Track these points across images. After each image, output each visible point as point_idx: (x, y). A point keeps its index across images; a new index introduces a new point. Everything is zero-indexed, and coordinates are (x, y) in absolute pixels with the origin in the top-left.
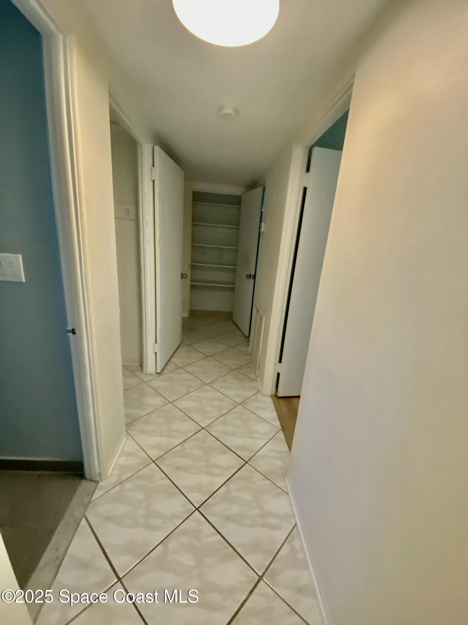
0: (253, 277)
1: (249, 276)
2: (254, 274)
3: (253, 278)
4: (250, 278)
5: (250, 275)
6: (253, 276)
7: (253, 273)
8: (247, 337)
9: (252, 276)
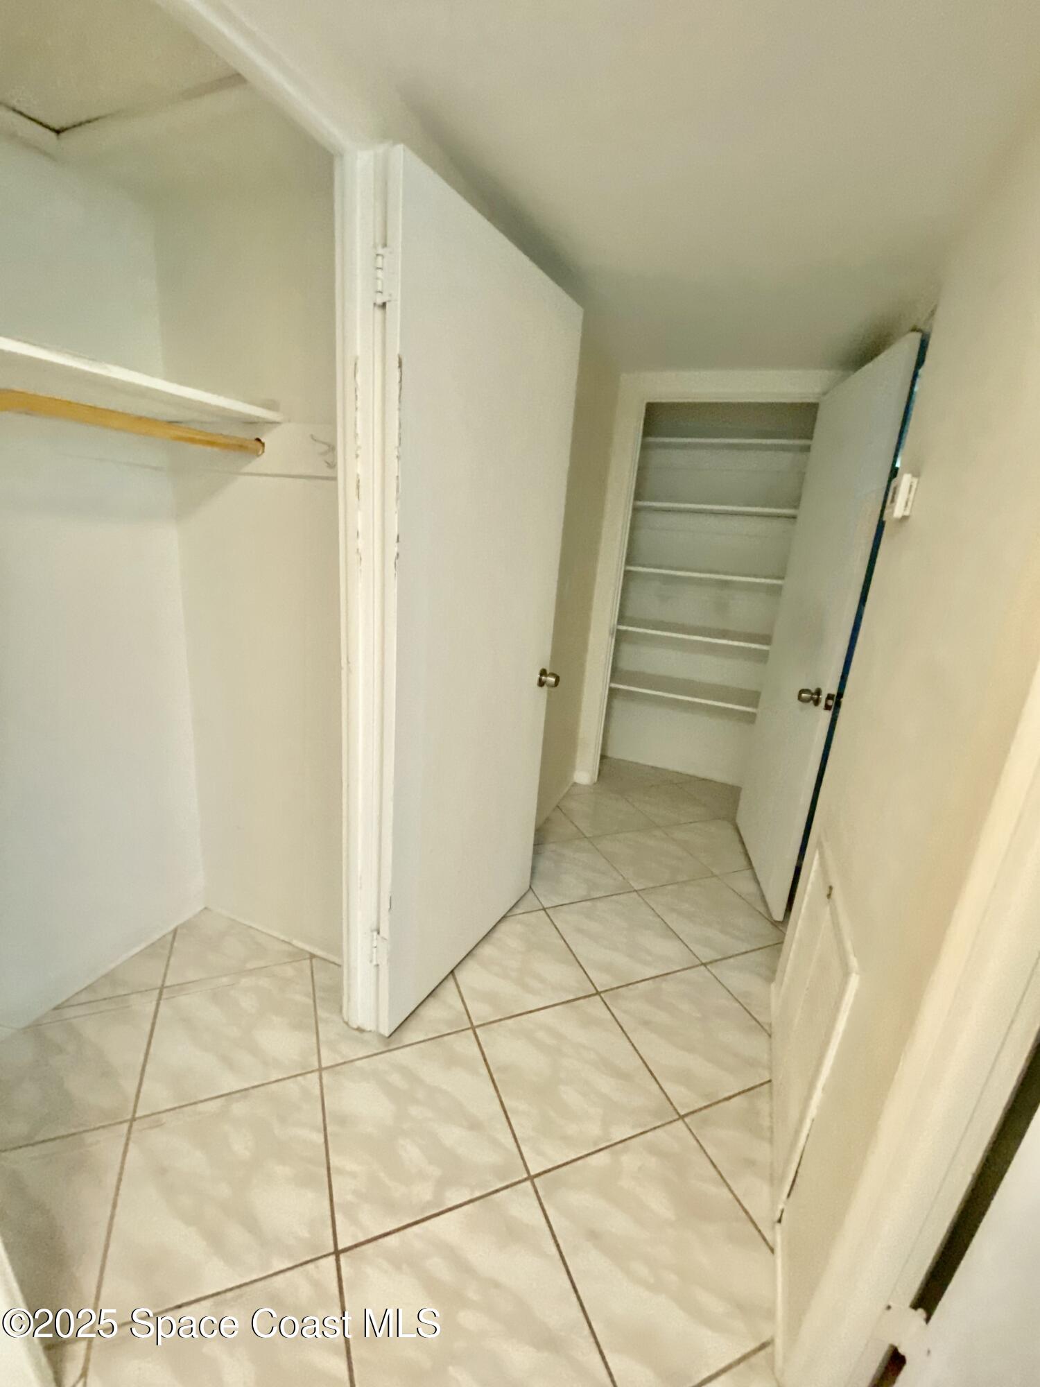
0: (831, 703)
1: (811, 697)
2: (834, 691)
3: (827, 707)
4: (817, 702)
5: (818, 692)
6: (830, 697)
7: (831, 688)
8: (775, 924)
9: (823, 697)
